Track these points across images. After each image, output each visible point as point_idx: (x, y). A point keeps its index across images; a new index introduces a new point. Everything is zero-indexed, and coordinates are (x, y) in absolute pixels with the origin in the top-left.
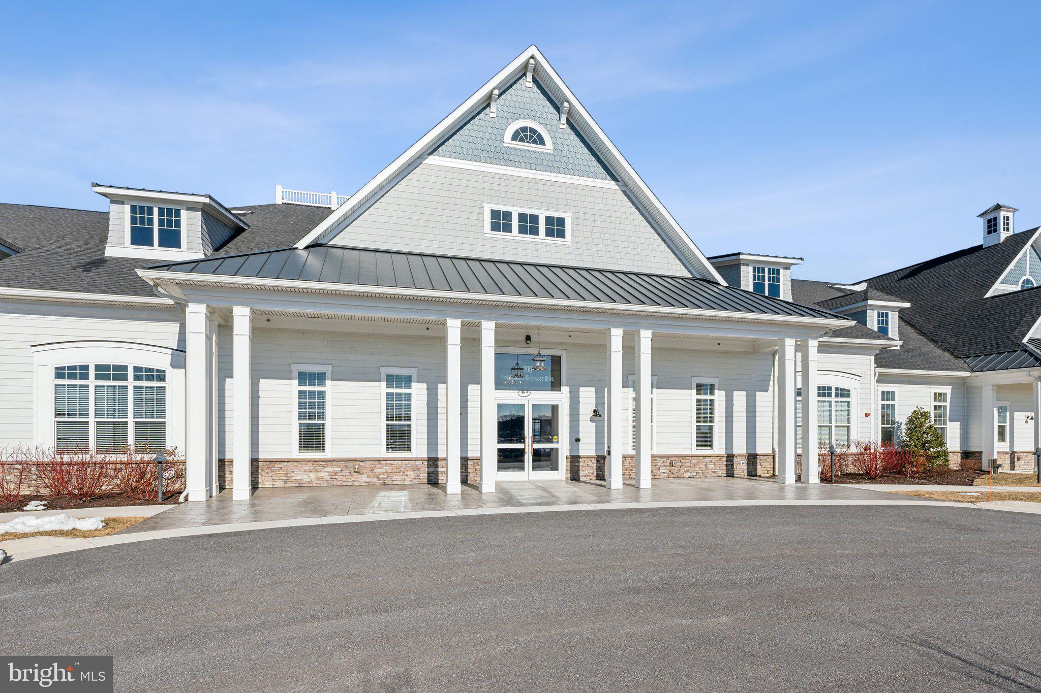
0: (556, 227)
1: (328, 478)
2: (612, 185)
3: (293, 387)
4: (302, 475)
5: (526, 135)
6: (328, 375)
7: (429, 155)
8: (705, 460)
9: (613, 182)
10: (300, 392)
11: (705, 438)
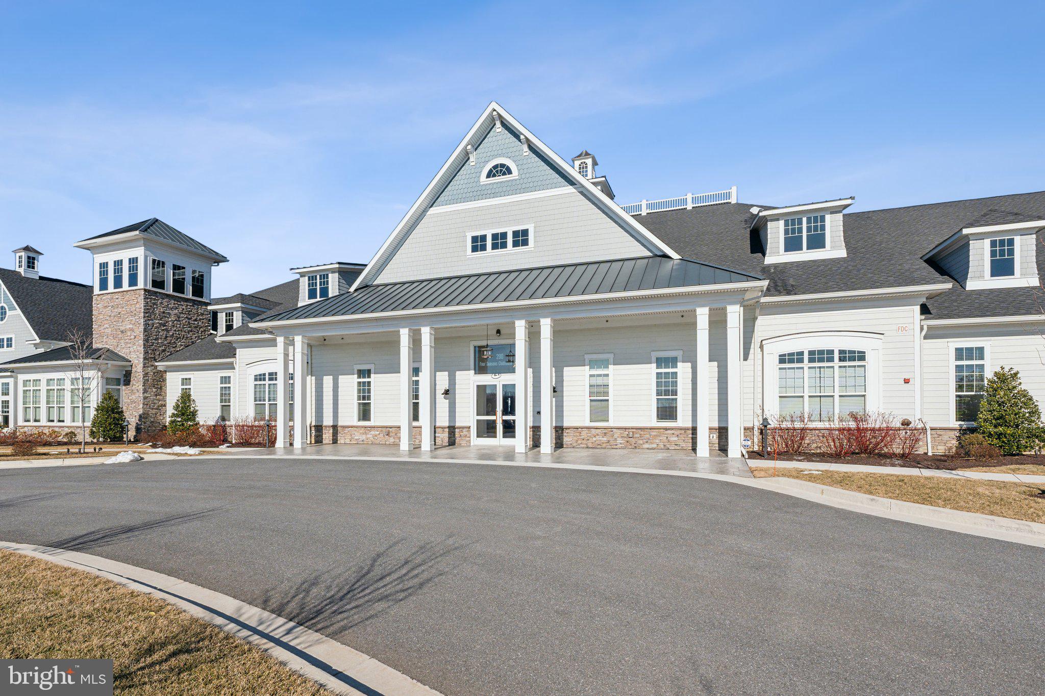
0: (521, 238)
1: (372, 439)
2: (570, 189)
3: (354, 379)
4: (358, 436)
6: (373, 371)
8: (667, 432)
9: (571, 187)
10: (358, 383)
11: (667, 412)
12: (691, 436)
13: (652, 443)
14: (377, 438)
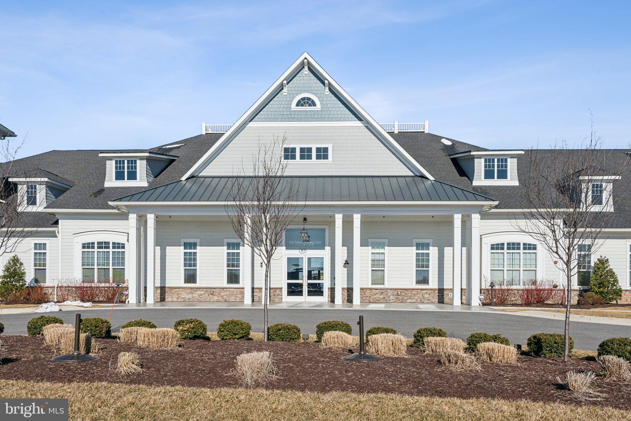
0: (322, 153)
1: (198, 297)
2: (359, 124)
3: (181, 250)
4: (185, 295)
5: (305, 102)
6: (198, 244)
7: (250, 121)
8: (423, 292)
9: (359, 122)
10: (185, 253)
11: (423, 279)
12: (437, 294)
13: (413, 299)
14: (202, 297)
